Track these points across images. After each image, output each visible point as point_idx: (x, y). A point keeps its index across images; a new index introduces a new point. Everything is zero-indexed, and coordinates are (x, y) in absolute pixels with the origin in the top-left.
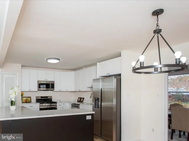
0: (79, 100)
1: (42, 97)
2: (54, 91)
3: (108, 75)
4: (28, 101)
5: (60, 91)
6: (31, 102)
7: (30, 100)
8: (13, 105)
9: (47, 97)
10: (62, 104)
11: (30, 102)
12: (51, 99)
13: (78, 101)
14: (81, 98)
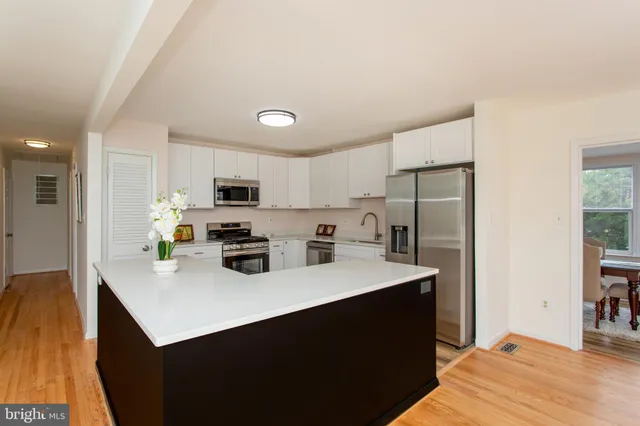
0: (321, 231)
1: (223, 225)
2: (259, 207)
3: (430, 165)
4: (184, 237)
5: (274, 209)
6: (193, 239)
7: (190, 233)
8: (166, 257)
9: (238, 225)
10: (281, 243)
11: (191, 240)
12: (249, 231)
13: (318, 234)
14: (326, 227)
